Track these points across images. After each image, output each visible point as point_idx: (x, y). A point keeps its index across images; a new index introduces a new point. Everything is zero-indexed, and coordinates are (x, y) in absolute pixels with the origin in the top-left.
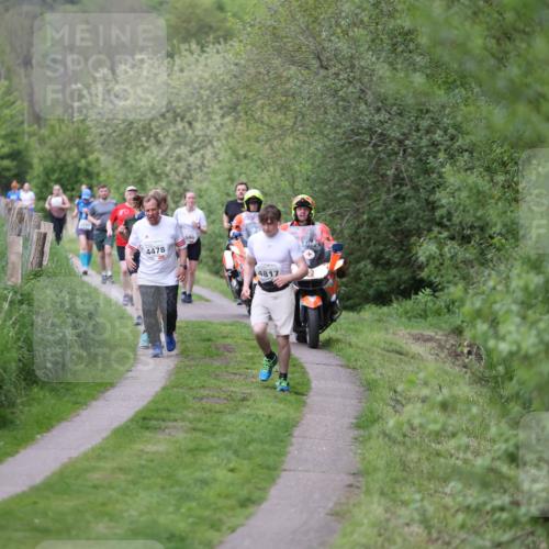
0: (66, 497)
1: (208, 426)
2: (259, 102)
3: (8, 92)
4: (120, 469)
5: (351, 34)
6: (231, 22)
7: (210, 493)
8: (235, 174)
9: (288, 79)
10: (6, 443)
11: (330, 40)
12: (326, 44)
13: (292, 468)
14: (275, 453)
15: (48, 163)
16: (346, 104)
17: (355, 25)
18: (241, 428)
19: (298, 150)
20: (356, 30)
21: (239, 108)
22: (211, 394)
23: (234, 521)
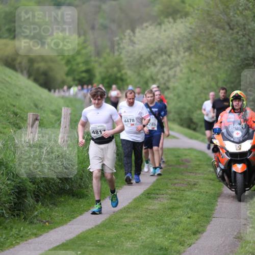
0: (112, 230)
1: (178, 197)
2: (201, 46)
3: (85, 42)
4: (137, 217)
5: (244, 13)
6: (188, 9)
7: (179, 228)
8: (190, 79)
9: (215, 35)
10: (84, 206)
11: (234, 17)
12: (232, 18)
13: (217, 216)
14: (209, 209)
15: (103, 75)
16: (242, 46)
17: (246, 9)
18: (194, 197)
19: (219, 68)
20: (246, 11)
21: (192, 48)
22: (179, 182)
23: (190, 241)
